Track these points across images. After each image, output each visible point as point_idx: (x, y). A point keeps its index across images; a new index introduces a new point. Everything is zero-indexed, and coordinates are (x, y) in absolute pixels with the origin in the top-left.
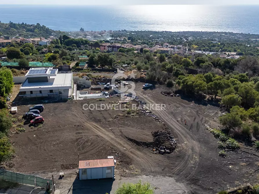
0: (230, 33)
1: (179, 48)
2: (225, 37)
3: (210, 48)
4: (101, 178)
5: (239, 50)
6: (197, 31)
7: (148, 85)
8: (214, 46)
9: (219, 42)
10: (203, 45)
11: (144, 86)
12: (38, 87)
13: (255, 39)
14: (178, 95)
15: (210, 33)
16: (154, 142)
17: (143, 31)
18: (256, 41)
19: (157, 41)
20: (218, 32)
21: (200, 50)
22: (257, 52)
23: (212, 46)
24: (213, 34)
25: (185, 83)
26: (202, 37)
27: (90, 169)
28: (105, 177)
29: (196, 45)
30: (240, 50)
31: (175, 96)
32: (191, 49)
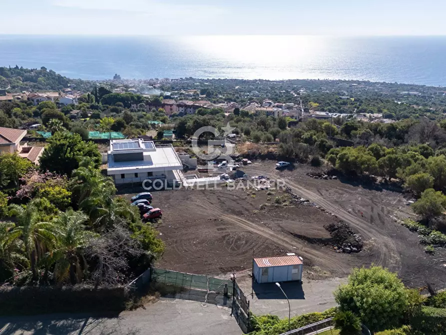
0: (365, 82)
1: (289, 108)
2: (357, 88)
3: (339, 108)
4: (286, 280)
5: (385, 111)
6: (311, 80)
7: (284, 164)
8: (345, 103)
9: (352, 97)
10: (328, 103)
11: (278, 164)
12: (135, 168)
13: (406, 92)
14: (334, 177)
15: (333, 82)
16: (332, 238)
18: (409, 94)
19: (248, 95)
20: (345, 81)
21: (323, 110)
22: (414, 113)
23: (341, 104)
24: (338, 83)
25: (345, 160)
26: (321, 89)
27: (273, 268)
28: (290, 279)
29: (315, 102)
30: (388, 109)
31: (331, 179)
32: (308, 110)
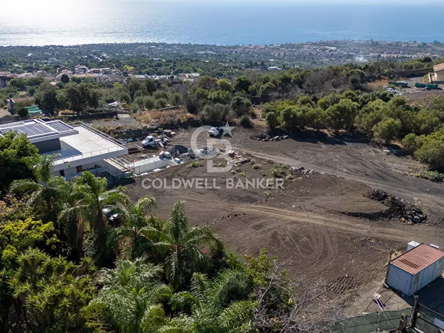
0: (162, 44)
1: (106, 73)
2: (156, 50)
3: (156, 70)
5: (199, 70)
6: (108, 44)
8: (159, 65)
9: (164, 58)
10: (143, 66)
13: (204, 52)
14: (285, 137)
15: (131, 45)
17: (6, 46)
18: (206, 54)
20: (142, 44)
21: (140, 73)
22: (224, 70)
23: (156, 66)
24: (137, 47)
26: (122, 52)
29: (130, 65)
30: (201, 68)
31: (282, 139)
32: (127, 73)
